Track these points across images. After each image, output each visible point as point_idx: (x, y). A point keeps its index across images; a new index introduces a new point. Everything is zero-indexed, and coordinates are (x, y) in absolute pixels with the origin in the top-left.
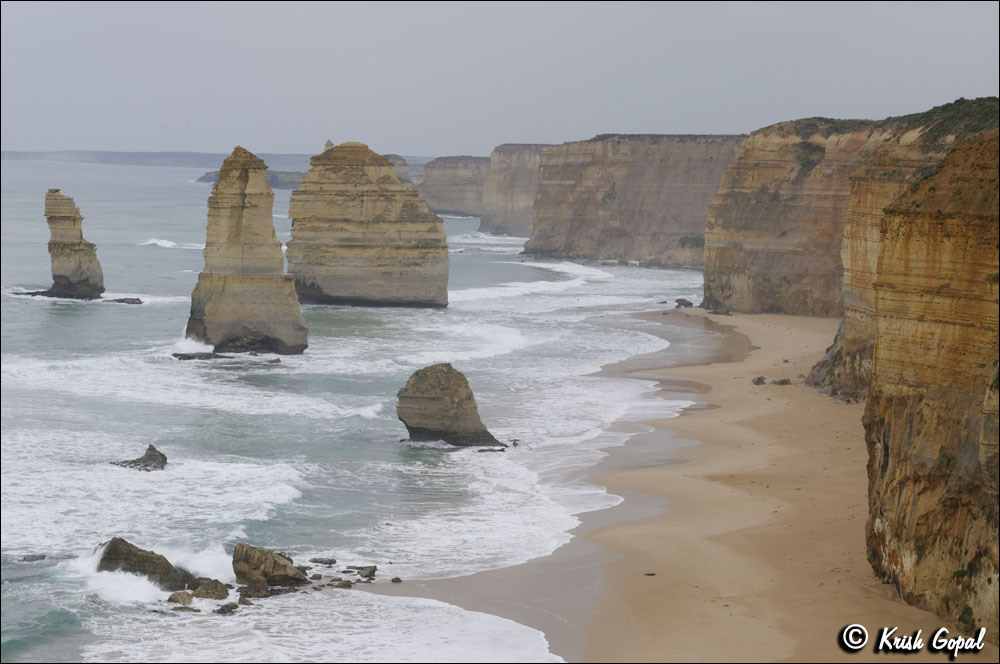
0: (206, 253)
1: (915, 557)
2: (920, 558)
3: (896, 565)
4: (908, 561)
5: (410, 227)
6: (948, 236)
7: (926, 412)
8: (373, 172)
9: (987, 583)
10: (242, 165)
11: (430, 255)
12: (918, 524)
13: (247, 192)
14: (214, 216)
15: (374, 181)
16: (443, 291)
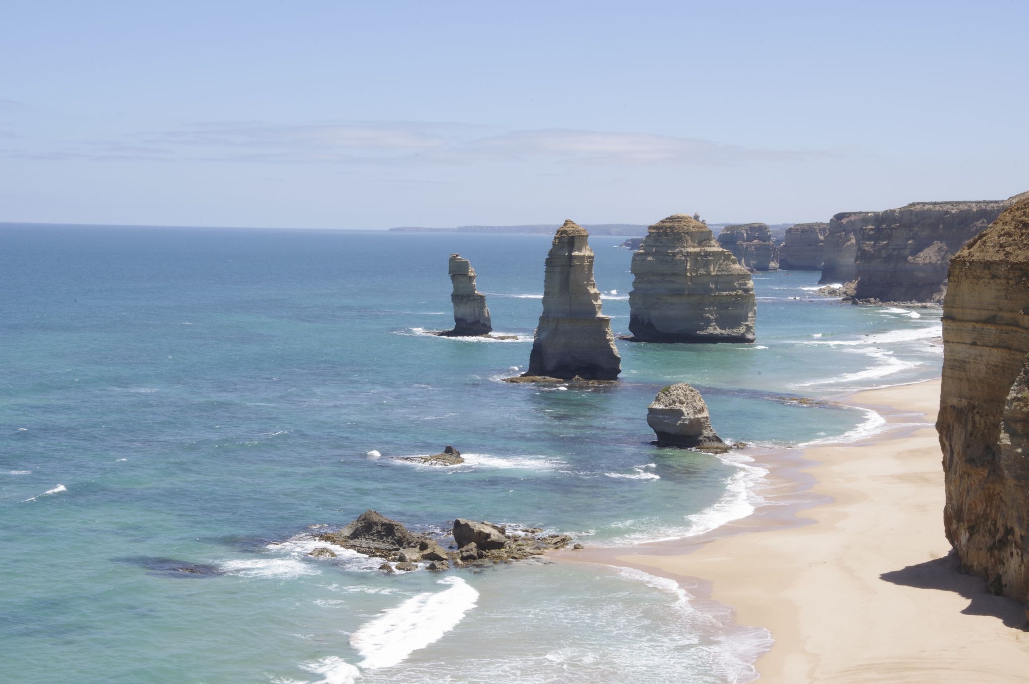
0: (544, 301)
1: (967, 535)
2: (971, 535)
3: (957, 542)
4: (964, 537)
6: (994, 277)
7: (977, 418)
9: (1010, 557)
10: (569, 233)
11: (741, 301)
12: (969, 509)
14: (550, 272)
16: (751, 329)
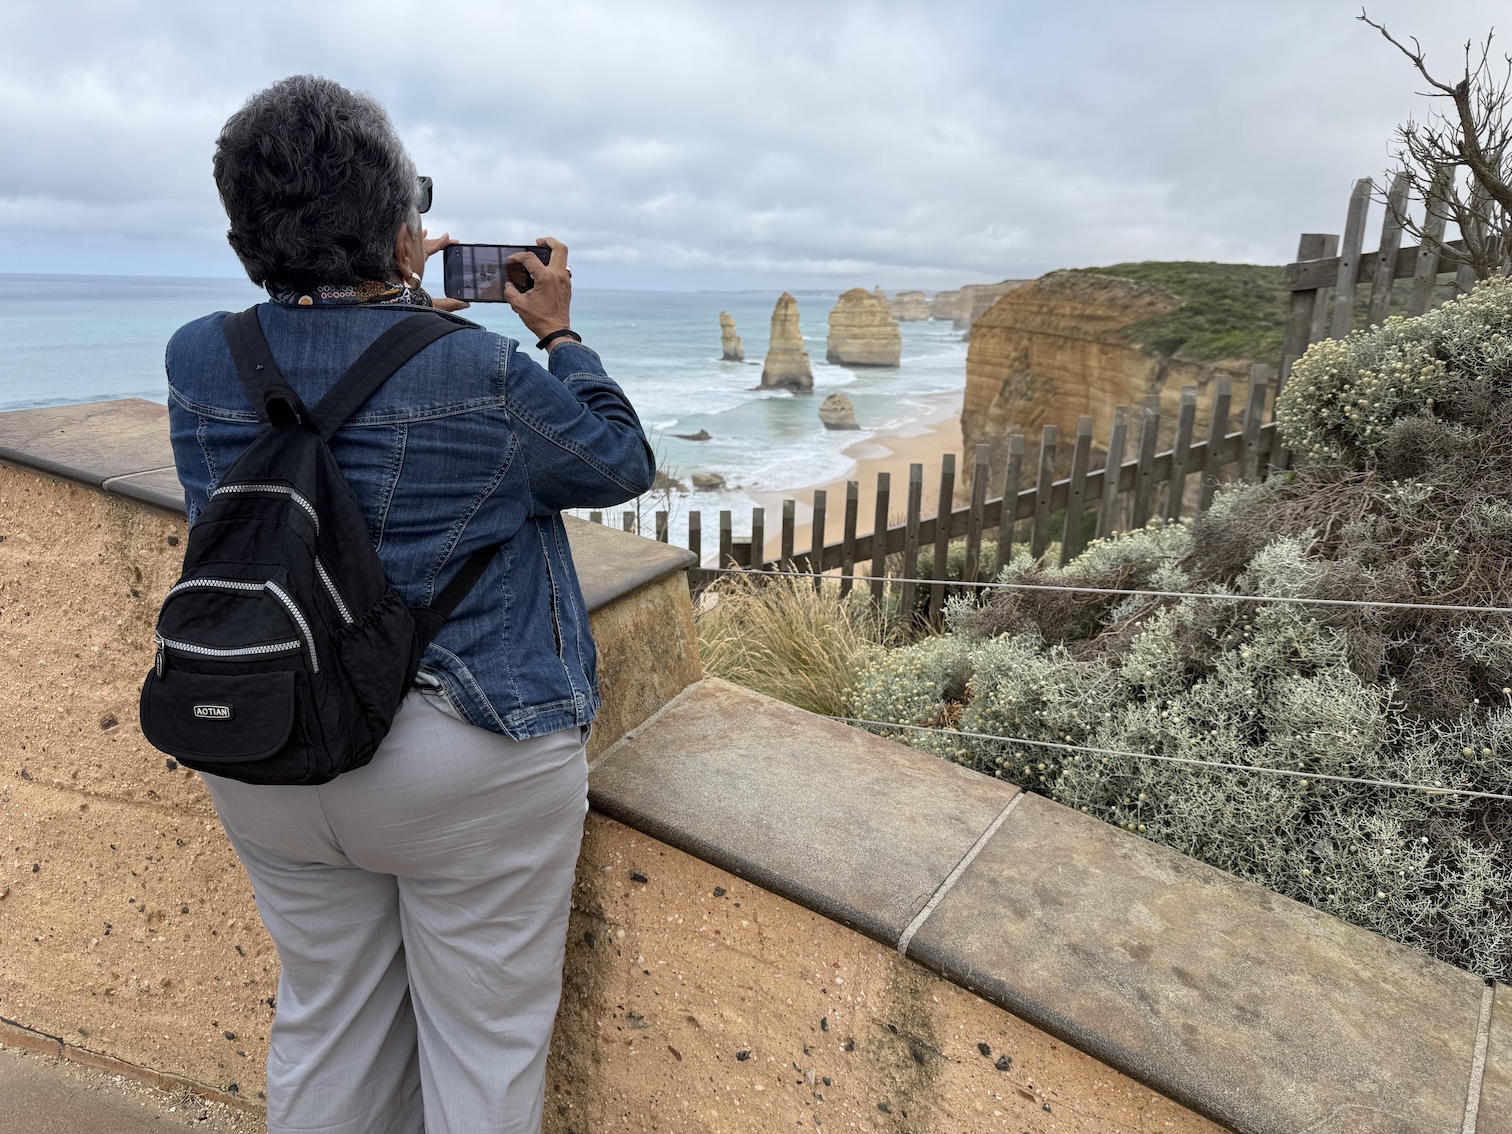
0: (770, 341)
5: (883, 329)
8: (867, 302)
10: (785, 302)
11: (891, 342)
13: (788, 313)
14: (773, 325)
15: (868, 306)
16: (897, 358)
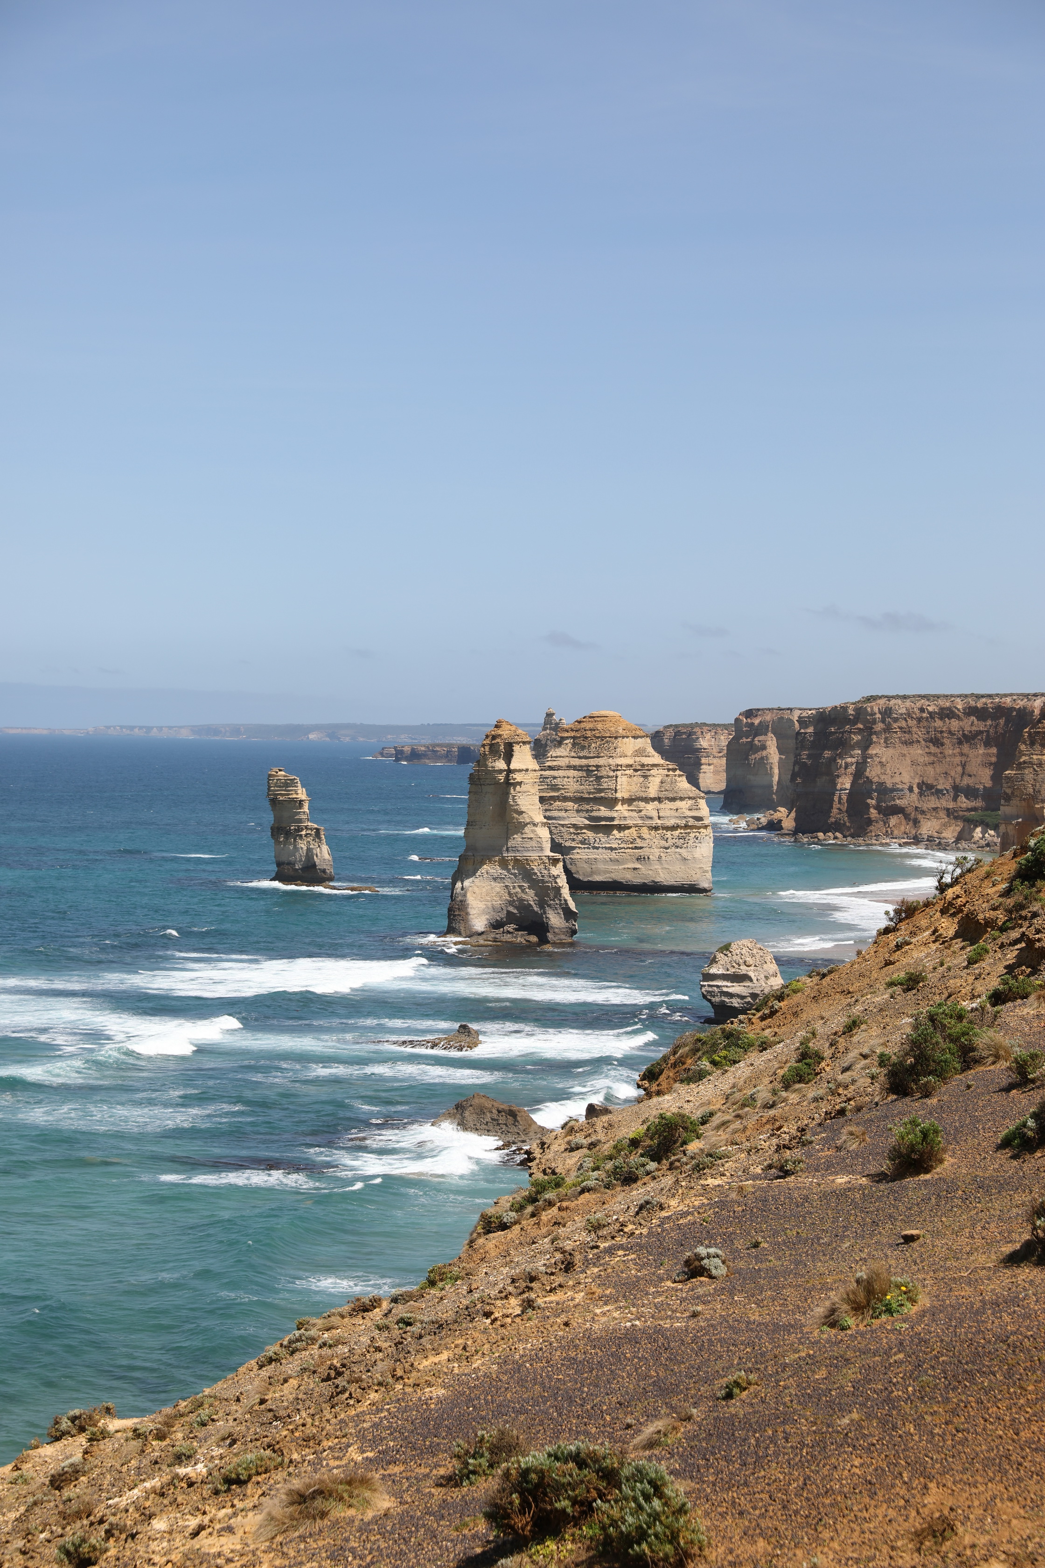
0: (466, 836)
5: (669, 804)
8: (627, 744)
10: (505, 739)
11: (692, 835)
13: (512, 767)
14: (475, 793)
15: (629, 754)
